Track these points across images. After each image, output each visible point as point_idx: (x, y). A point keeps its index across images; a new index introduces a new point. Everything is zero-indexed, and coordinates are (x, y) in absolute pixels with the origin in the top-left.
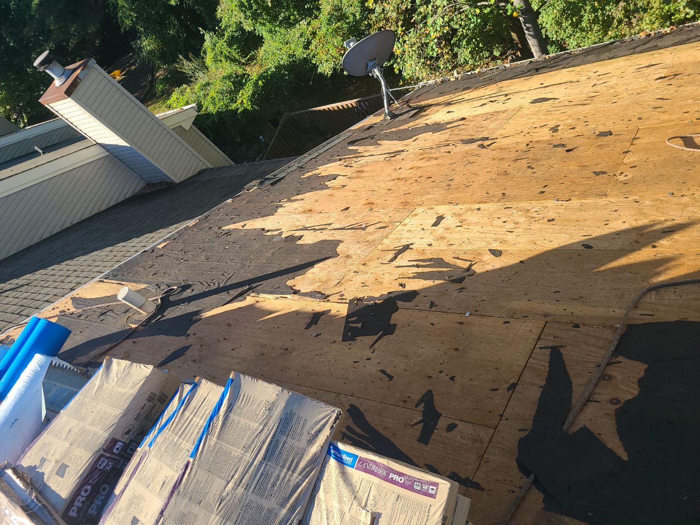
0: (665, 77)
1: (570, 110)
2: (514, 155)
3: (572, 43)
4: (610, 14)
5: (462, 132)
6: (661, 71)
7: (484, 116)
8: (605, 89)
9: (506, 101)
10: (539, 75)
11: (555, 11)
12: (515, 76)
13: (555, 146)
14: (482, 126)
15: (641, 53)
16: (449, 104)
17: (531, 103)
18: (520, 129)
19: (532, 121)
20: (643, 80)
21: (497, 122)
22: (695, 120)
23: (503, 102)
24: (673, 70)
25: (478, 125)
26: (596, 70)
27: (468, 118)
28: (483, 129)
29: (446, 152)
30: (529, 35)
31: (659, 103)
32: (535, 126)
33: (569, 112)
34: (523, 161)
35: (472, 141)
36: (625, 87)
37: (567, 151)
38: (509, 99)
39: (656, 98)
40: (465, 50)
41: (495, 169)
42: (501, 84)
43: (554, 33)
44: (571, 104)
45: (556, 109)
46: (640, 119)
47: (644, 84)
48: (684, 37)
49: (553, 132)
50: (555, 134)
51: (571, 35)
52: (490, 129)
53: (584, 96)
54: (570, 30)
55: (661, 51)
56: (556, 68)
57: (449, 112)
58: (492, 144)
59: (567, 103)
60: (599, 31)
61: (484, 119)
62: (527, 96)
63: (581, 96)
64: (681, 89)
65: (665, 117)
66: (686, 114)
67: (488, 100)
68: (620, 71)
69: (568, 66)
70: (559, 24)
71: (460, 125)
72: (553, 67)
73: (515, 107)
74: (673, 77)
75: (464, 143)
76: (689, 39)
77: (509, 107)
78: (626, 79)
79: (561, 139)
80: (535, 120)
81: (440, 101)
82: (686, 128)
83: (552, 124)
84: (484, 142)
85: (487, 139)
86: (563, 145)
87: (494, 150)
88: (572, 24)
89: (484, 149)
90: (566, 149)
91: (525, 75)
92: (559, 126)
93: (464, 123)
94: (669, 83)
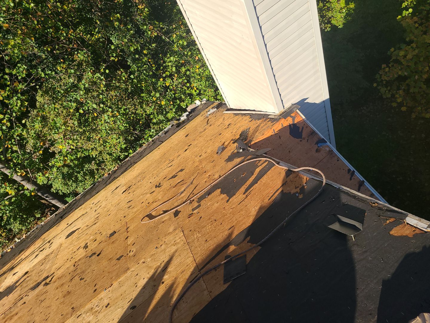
0: (125, 191)
1: (90, 231)
2: (69, 277)
3: (80, 190)
4: (90, 168)
5: (29, 283)
6: (123, 188)
7: (40, 263)
8: (101, 210)
9: (50, 246)
10: (64, 220)
11: (60, 180)
12: (50, 227)
13: (90, 257)
14: (41, 270)
15: (110, 184)
16: (12, 268)
17: (66, 238)
18: (66, 258)
19: (71, 249)
20: (117, 196)
21: (50, 262)
22: (148, 205)
23: (49, 247)
24: (128, 186)
25: (38, 272)
26: (93, 202)
27: (29, 271)
28: (43, 272)
29: (23, 304)
30: (50, 199)
31: (129, 204)
32: (74, 251)
33: (90, 232)
34: (76, 278)
35: (38, 284)
36: (111, 204)
37: (98, 256)
38: (51, 244)
39: (127, 202)
40: (15, 224)
41: (61, 295)
42: (43, 237)
43: (66, 190)
44: (88, 227)
45: (81, 234)
46: (125, 217)
47: (118, 198)
48: (124, 168)
49: (85, 249)
50: (87, 249)
51: (77, 186)
52: (48, 269)
53: (93, 219)
54: (74, 185)
55: (118, 179)
56: (72, 211)
57: (14, 274)
58: (52, 279)
59: (86, 228)
60: (90, 178)
61: (41, 265)
62: (62, 236)
63: (91, 220)
64: (134, 192)
65: (135, 210)
66: (143, 204)
67: (39, 251)
68: (105, 197)
69: (77, 207)
70: (66, 184)
71: (25, 279)
72: (70, 211)
73: (57, 246)
74: (129, 188)
75: (33, 290)
76: (126, 169)
77: (54, 248)
78: (109, 200)
79: (92, 250)
80: (72, 248)
81: (5, 270)
82: (146, 210)
83: (83, 245)
84: (46, 281)
85: (48, 277)
86: (94, 253)
87: (55, 282)
88: (73, 181)
89: (48, 286)
90: (97, 254)
91: (56, 224)
92: (87, 243)
93: (28, 276)
94: (129, 192)
